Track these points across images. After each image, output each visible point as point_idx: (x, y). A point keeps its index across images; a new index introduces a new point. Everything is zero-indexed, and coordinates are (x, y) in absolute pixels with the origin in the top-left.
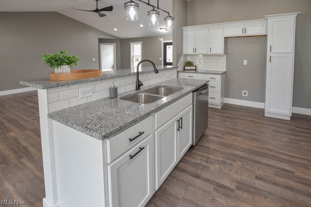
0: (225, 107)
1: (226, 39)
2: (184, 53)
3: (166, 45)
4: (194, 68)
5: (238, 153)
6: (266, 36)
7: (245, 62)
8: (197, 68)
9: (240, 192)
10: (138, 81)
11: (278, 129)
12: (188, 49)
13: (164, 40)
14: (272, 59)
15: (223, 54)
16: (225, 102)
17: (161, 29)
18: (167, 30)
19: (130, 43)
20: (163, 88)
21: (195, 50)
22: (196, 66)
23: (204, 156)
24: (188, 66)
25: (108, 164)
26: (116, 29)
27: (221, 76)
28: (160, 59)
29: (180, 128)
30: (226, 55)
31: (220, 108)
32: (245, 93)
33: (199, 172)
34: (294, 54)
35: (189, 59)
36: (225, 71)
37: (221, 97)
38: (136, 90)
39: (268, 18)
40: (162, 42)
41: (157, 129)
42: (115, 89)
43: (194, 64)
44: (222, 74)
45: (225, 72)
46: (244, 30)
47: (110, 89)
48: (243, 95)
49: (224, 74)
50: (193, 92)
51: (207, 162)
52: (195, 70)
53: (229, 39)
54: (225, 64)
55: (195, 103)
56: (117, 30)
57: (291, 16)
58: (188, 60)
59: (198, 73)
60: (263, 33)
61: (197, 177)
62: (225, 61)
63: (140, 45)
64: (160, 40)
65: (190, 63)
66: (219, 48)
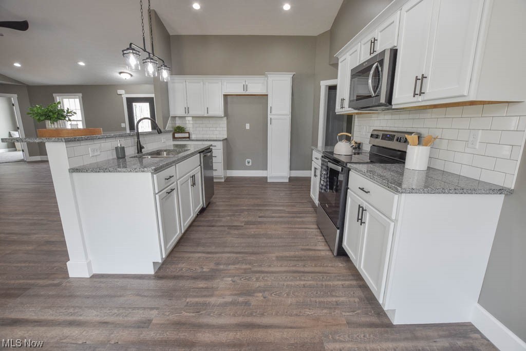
0: (229, 180)
1: (226, 96)
2: (172, 114)
3: (130, 101)
4: (187, 135)
5: (245, 208)
6: (267, 95)
7: (248, 126)
8: (191, 135)
9: (248, 226)
10: (139, 142)
11: (278, 189)
12: (177, 109)
13: (126, 93)
14: (273, 121)
15: (223, 116)
16: (228, 175)
17: (120, 73)
18: (131, 76)
19: (54, 95)
20: (165, 153)
21: (187, 110)
22: (189, 133)
23: (215, 215)
24: (179, 133)
25: (157, 194)
26: (17, 65)
27: (222, 142)
28: (123, 125)
29: (194, 184)
30: (226, 118)
31: (223, 180)
32: (249, 162)
33: (213, 224)
34: (290, 116)
35: (178, 123)
36: (226, 137)
37: (224, 169)
38: (138, 153)
39: (268, 76)
40: (123, 96)
41: (179, 179)
42: (123, 149)
43: (187, 130)
44: (223, 140)
45: (226, 139)
46: (245, 87)
47: (117, 148)
48: (247, 164)
49: (225, 141)
50: (199, 153)
51: (219, 217)
52: (189, 137)
53: (228, 96)
54: (226, 129)
55: (202, 165)
56: (22, 66)
57: (288, 76)
58: (177, 125)
59: (192, 140)
60: (264, 92)
61: (213, 226)
62: (225, 126)
63: (78, 99)
64: (118, 93)
65: (182, 129)
66: (217, 108)
